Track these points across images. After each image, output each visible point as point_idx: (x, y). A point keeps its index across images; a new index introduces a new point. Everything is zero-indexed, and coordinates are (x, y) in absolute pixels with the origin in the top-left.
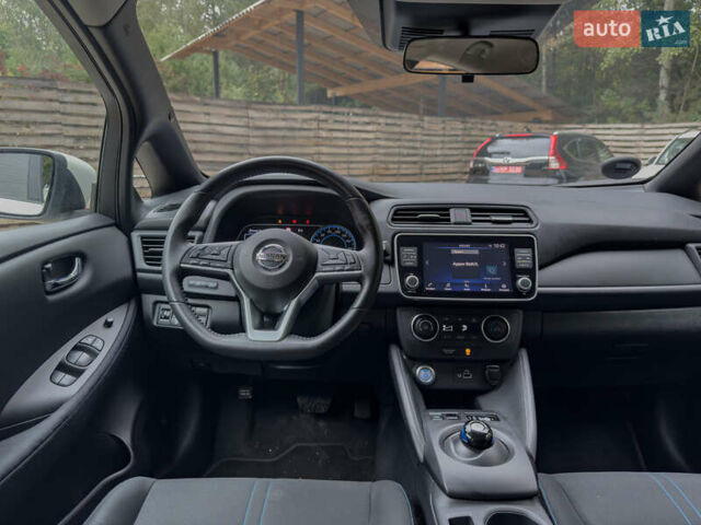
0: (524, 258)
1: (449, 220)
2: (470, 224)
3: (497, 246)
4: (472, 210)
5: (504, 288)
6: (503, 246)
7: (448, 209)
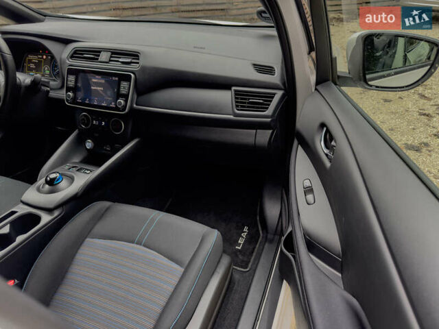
0: (124, 88)
1: (98, 59)
2: (107, 63)
3: (114, 78)
4: (113, 53)
5: (113, 105)
6: (117, 79)
7: (100, 52)
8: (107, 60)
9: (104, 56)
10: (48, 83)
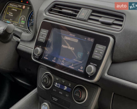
0: (99, 52)
1: (75, 16)
7: (79, 8)
8: (86, 18)
9: (83, 14)
10: (21, 33)
